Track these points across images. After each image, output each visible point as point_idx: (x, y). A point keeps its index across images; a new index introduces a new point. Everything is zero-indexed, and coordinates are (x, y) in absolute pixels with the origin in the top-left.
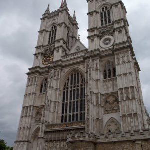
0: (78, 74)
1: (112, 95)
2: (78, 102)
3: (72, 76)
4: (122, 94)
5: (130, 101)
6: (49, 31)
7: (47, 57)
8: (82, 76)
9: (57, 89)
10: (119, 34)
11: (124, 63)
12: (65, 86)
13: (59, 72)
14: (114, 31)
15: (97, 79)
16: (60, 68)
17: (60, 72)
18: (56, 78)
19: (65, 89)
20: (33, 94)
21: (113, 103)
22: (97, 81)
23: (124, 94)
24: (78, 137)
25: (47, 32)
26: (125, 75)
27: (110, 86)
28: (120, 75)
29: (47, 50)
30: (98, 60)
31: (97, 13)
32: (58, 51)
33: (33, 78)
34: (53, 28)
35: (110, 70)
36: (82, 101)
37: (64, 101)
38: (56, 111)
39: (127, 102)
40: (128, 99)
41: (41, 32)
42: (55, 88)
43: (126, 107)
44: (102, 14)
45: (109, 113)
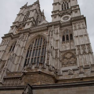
0: (42, 38)
1: (69, 52)
2: (38, 58)
3: (37, 40)
4: (79, 49)
5: (86, 55)
6: (25, 15)
7: (20, 29)
8: (44, 40)
9: (23, 47)
10: (75, 13)
11: (80, 28)
12: (30, 46)
13: (26, 36)
14: (72, 12)
15: (57, 39)
16: (28, 33)
17: (28, 36)
18: (23, 40)
19: (29, 49)
20: (3, 51)
21: (70, 58)
22: (57, 41)
23: (81, 49)
24: (35, 67)
25: (23, 15)
26: (81, 36)
27: (67, 46)
28: (77, 37)
29: (21, 24)
30: (59, 27)
31: (59, 4)
32: (28, 24)
33: (6, 41)
34: (27, 13)
35: (67, 35)
36: (42, 57)
37: (27, 57)
38: (19, 63)
39: (84, 55)
40: (85, 53)
41: (19, 15)
42: (21, 46)
43: (83, 59)
44: (62, 5)
45: (66, 66)
